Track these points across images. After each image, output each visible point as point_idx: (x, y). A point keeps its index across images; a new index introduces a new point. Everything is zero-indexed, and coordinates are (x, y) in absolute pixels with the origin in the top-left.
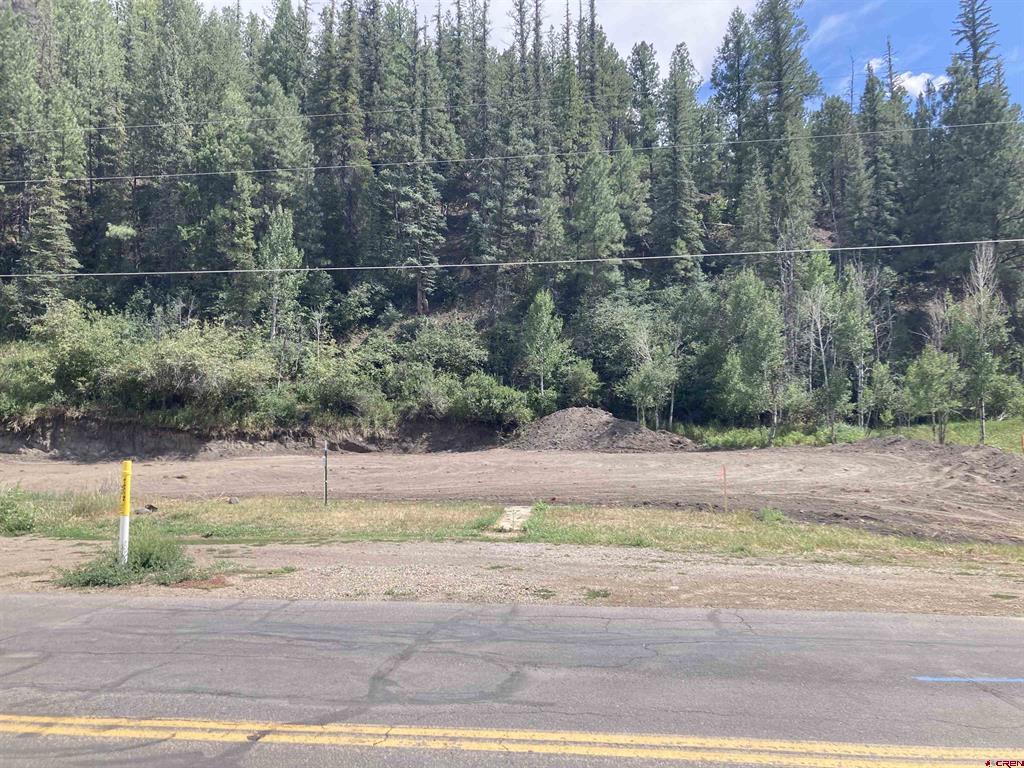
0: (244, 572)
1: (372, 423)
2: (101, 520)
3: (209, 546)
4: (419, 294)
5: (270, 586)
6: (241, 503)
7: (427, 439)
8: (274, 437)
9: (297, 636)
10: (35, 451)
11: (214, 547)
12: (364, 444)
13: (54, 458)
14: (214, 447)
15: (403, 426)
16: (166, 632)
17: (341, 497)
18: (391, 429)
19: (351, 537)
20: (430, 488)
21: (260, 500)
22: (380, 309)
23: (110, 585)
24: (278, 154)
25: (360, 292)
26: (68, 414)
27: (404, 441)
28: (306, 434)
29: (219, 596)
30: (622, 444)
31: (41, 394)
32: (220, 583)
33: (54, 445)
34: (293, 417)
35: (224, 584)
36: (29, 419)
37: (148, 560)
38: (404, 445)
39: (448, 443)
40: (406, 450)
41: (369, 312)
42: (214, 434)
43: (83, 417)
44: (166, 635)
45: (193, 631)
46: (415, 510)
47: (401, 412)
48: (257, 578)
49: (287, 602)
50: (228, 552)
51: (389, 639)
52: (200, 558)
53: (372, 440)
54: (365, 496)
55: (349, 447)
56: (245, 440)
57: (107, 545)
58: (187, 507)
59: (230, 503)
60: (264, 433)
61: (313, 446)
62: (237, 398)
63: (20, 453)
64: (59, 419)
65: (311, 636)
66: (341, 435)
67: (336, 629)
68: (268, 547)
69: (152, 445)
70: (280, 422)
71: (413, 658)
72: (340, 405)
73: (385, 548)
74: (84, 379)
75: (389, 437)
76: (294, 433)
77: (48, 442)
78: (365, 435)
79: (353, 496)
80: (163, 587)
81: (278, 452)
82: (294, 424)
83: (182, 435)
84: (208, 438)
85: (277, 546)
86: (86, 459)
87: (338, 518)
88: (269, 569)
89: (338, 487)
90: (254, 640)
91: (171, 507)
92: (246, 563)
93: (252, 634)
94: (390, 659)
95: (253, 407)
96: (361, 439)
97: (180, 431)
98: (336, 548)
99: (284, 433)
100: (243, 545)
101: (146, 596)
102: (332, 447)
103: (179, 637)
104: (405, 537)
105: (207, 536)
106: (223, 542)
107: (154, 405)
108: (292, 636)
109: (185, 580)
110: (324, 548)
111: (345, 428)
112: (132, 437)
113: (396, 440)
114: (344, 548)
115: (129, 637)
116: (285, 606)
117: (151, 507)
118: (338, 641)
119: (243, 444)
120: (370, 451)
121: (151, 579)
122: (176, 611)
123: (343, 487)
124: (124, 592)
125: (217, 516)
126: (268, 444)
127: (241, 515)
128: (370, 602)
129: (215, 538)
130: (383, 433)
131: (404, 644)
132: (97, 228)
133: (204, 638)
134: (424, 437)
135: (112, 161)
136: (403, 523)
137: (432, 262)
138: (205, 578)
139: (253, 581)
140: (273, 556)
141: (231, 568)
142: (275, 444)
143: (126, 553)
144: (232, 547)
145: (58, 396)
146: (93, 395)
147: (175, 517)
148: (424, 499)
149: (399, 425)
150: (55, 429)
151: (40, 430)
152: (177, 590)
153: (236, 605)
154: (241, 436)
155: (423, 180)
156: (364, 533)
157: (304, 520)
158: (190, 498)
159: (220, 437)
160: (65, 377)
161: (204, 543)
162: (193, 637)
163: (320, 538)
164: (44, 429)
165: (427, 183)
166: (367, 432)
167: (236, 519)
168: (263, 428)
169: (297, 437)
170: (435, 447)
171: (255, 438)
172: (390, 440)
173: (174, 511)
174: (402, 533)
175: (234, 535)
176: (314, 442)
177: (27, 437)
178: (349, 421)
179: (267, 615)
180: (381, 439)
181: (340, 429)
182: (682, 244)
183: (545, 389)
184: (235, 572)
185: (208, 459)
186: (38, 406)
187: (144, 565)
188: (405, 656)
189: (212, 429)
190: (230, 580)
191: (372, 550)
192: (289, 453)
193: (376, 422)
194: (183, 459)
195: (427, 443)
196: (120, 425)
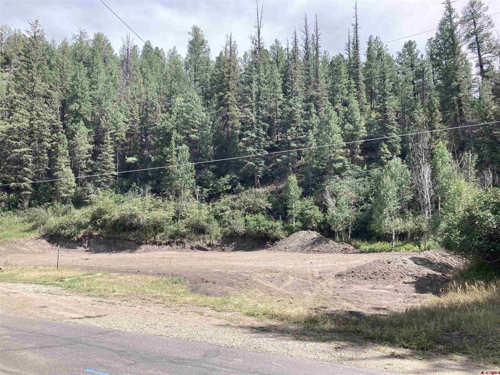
1: (211, 238)
4: (256, 178)
7: (234, 245)
8: (168, 243)
10: (82, 248)
12: (206, 247)
13: (87, 251)
14: (143, 247)
15: (224, 239)
18: (218, 240)
24: (192, 122)
25: (226, 179)
26: (94, 234)
27: (223, 246)
28: (181, 242)
30: (316, 249)
31: (85, 227)
33: (88, 246)
34: (177, 235)
36: (80, 236)
38: (223, 248)
39: (243, 247)
40: (223, 250)
41: (229, 187)
42: (144, 242)
43: (99, 235)
47: (224, 233)
53: (209, 245)
55: (200, 248)
56: (156, 245)
60: (164, 242)
61: (184, 248)
62: (157, 227)
63: (76, 249)
64: (91, 236)
66: (197, 243)
69: (121, 246)
70: (171, 237)
72: (200, 230)
74: (99, 220)
75: (217, 244)
76: (177, 242)
77: (86, 245)
78: (207, 243)
81: (169, 250)
82: (178, 238)
83: (132, 243)
84: (140, 244)
86: (97, 251)
95: (162, 231)
96: (205, 245)
97: (131, 241)
99: (173, 242)
102: (192, 248)
107: (124, 230)
111: (200, 240)
112: (115, 243)
113: (220, 246)
119: (155, 246)
120: (207, 250)
126: (165, 246)
130: (215, 242)
132: (123, 161)
134: (233, 244)
135: (133, 131)
137: (261, 163)
142: (168, 247)
145: (90, 227)
146: (103, 226)
149: (222, 238)
150: (89, 239)
151: (84, 240)
154: (155, 243)
155: (257, 127)
159: (146, 243)
160: (94, 218)
164: (85, 240)
165: (259, 128)
166: (208, 242)
168: (164, 240)
169: (177, 244)
170: (237, 249)
171: (160, 244)
172: (217, 245)
176: (184, 246)
177: (79, 242)
178: (202, 236)
180: (213, 245)
181: (197, 240)
182: (386, 146)
183: (295, 221)
185: (139, 253)
186: (84, 230)
189: (143, 240)
192: (173, 251)
193: (213, 237)
194: (131, 252)
195: (234, 247)
196: (110, 238)
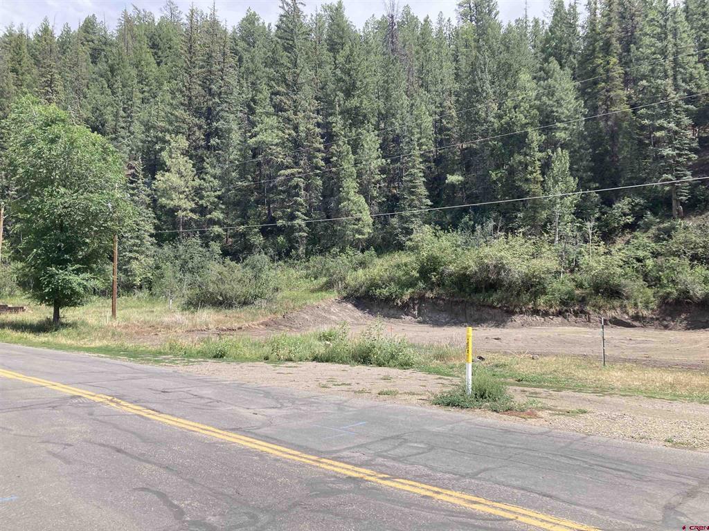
0: (550, 409)
1: (636, 305)
2: (450, 363)
3: (522, 388)
4: (674, 203)
5: (571, 422)
6: (541, 360)
7: (686, 319)
8: (560, 313)
9: (597, 463)
10: (410, 317)
11: (525, 389)
12: (629, 321)
13: (420, 322)
14: (518, 319)
15: (663, 307)
16: (502, 444)
17: (615, 360)
18: (652, 309)
19: (628, 392)
20: (693, 359)
21: (554, 358)
22: (639, 216)
23: (462, 407)
24: (557, 112)
25: (622, 205)
26: (427, 295)
27: (664, 319)
28: (582, 312)
29: (533, 424)
31: (411, 284)
32: (532, 415)
33: (419, 314)
34: (573, 299)
35: (536, 416)
36: (406, 298)
37: (484, 394)
38: (665, 323)
39: (706, 323)
40: (666, 327)
41: (630, 219)
42: (517, 310)
43: (435, 297)
44: (501, 446)
45: (519, 446)
46: (683, 377)
47: (661, 297)
48: (559, 414)
49: (585, 436)
50: (536, 393)
51: (674, 478)
52: (518, 396)
53: (636, 318)
54: (635, 361)
55: (617, 322)
56: (539, 315)
57: (456, 381)
58: (503, 360)
59: (533, 359)
60: (553, 310)
61: (589, 321)
62: (532, 287)
63: (401, 318)
64: (422, 298)
65: (607, 465)
66: (611, 314)
67: (627, 462)
68: (563, 393)
69: (477, 317)
70: (563, 303)
71: (699, 497)
72: (609, 291)
73: (658, 404)
74: (435, 273)
75: (650, 316)
76: (574, 311)
77: (416, 312)
78: (630, 314)
79: (625, 360)
80: (495, 413)
81: (562, 324)
82: (574, 305)
83: (496, 311)
84: (512, 313)
85: (570, 393)
86: (437, 324)
87: (615, 376)
88: (568, 409)
89: (611, 353)
90: (564, 460)
91: (493, 359)
92: (550, 403)
93: (561, 456)
94: (678, 494)
95: (544, 292)
96: (627, 317)
97: (495, 308)
98: (616, 399)
99: (567, 311)
100: (545, 389)
101: (484, 418)
103: (510, 449)
104: (676, 397)
105: (519, 381)
106: (531, 386)
107: (477, 290)
108: (592, 462)
109: (509, 410)
110: (607, 398)
111: (614, 308)
112: (464, 310)
113: (657, 319)
114: (623, 400)
115: (478, 443)
116: (583, 438)
117: (480, 358)
118: (631, 473)
119: (537, 317)
120: (634, 326)
121: (486, 406)
122: (507, 431)
123: (616, 353)
124: (471, 413)
125: (525, 368)
126: (555, 318)
127: (541, 368)
128: (652, 445)
129: (524, 383)
130: (645, 313)
131: (688, 485)
132: (440, 179)
133: (527, 452)
134: (683, 317)
135: (448, 135)
136: (672, 386)
137: (685, 176)
138: (523, 411)
139: (556, 417)
140: (567, 399)
141: (539, 405)
142: (560, 319)
143: (470, 387)
144: (538, 390)
145: (421, 284)
146: (440, 284)
147: (497, 366)
148: (689, 368)
149: (659, 307)
150: (420, 304)
151: (412, 305)
152: (505, 416)
153: (546, 432)
154: (536, 312)
155: (676, 112)
156: (638, 390)
157: (588, 375)
158: (505, 353)
159: (521, 313)
160: (424, 273)
161: (517, 385)
162: (520, 451)
163: (601, 390)
164: (414, 304)
165: (679, 114)
166: (632, 312)
167: (539, 370)
168: (551, 307)
169: (576, 314)
170: (694, 325)
171: (546, 314)
172: (652, 318)
173: (496, 362)
174: (672, 393)
175: (538, 382)
176: (589, 318)
177: (405, 309)
178: (616, 303)
179: (571, 443)
180: (644, 318)
181: (610, 309)
184: (543, 409)
185: (514, 327)
186: (410, 290)
187: (482, 396)
188: (691, 494)
189: (515, 306)
190: (540, 413)
191: (646, 404)
192: (571, 326)
193: (639, 304)
194: (497, 326)
195: (685, 322)
196: (457, 303)
